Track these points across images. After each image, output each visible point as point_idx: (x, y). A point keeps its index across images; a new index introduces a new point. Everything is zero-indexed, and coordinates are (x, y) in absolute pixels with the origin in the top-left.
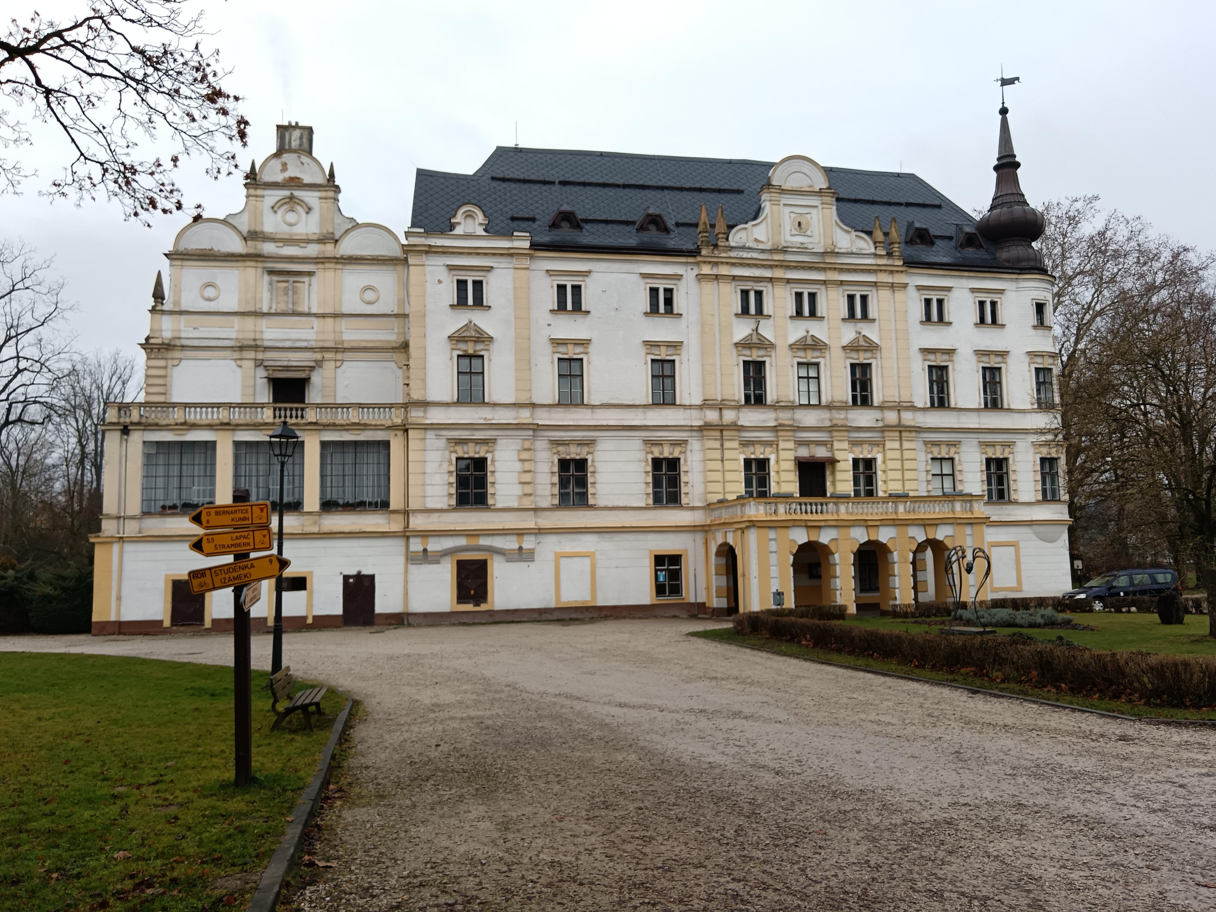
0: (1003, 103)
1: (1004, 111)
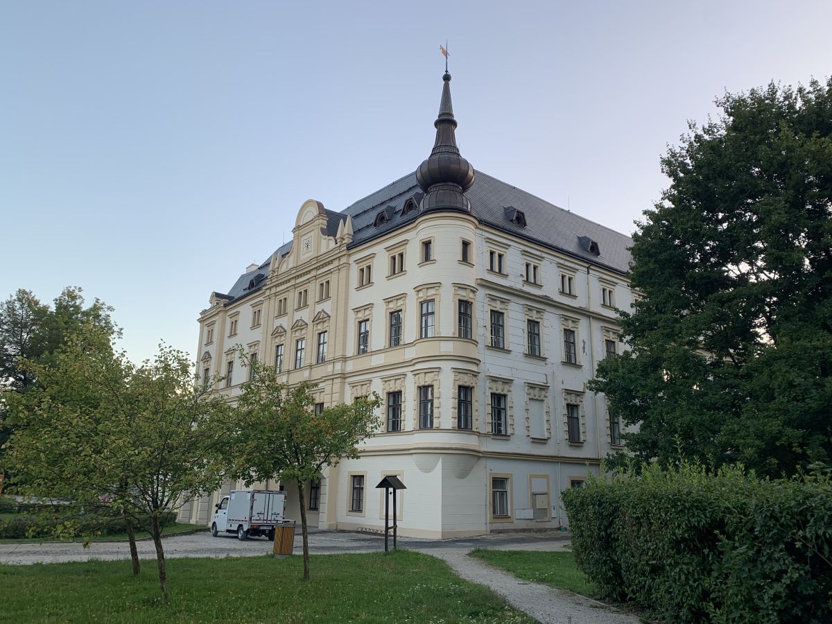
0: (447, 71)
1: (447, 78)
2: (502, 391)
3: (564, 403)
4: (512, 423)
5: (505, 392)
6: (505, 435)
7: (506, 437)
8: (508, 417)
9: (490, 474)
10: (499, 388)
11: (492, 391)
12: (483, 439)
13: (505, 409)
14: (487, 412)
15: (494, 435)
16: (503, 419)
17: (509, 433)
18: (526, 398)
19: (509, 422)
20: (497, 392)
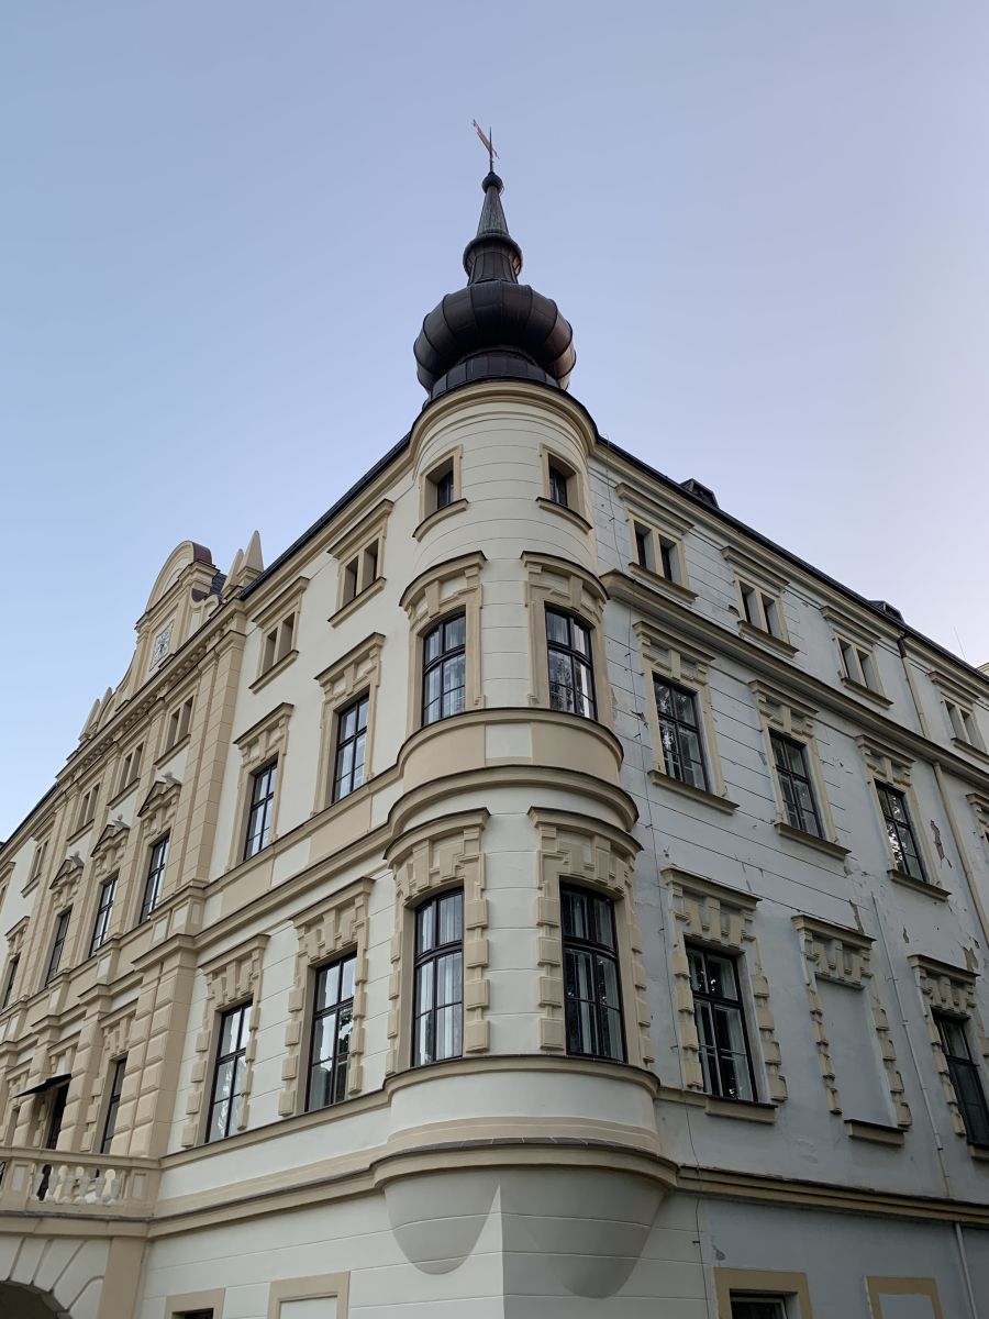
0: (491, 170)
1: (492, 184)
2: (725, 935)
3: (925, 1007)
4: (774, 1058)
5: (734, 940)
6: (756, 1104)
7: (761, 1113)
8: (756, 1034)
9: (718, 1271)
10: (713, 924)
11: (690, 931)
12: (674, 1114)
13: (738, 1005)
14: (678, 1007)
15: (714, 1098)
16: (737, 1044)
17: (767, 1097)
18: (807, 972)
19: (763, 1052)
20: (707, 937)
